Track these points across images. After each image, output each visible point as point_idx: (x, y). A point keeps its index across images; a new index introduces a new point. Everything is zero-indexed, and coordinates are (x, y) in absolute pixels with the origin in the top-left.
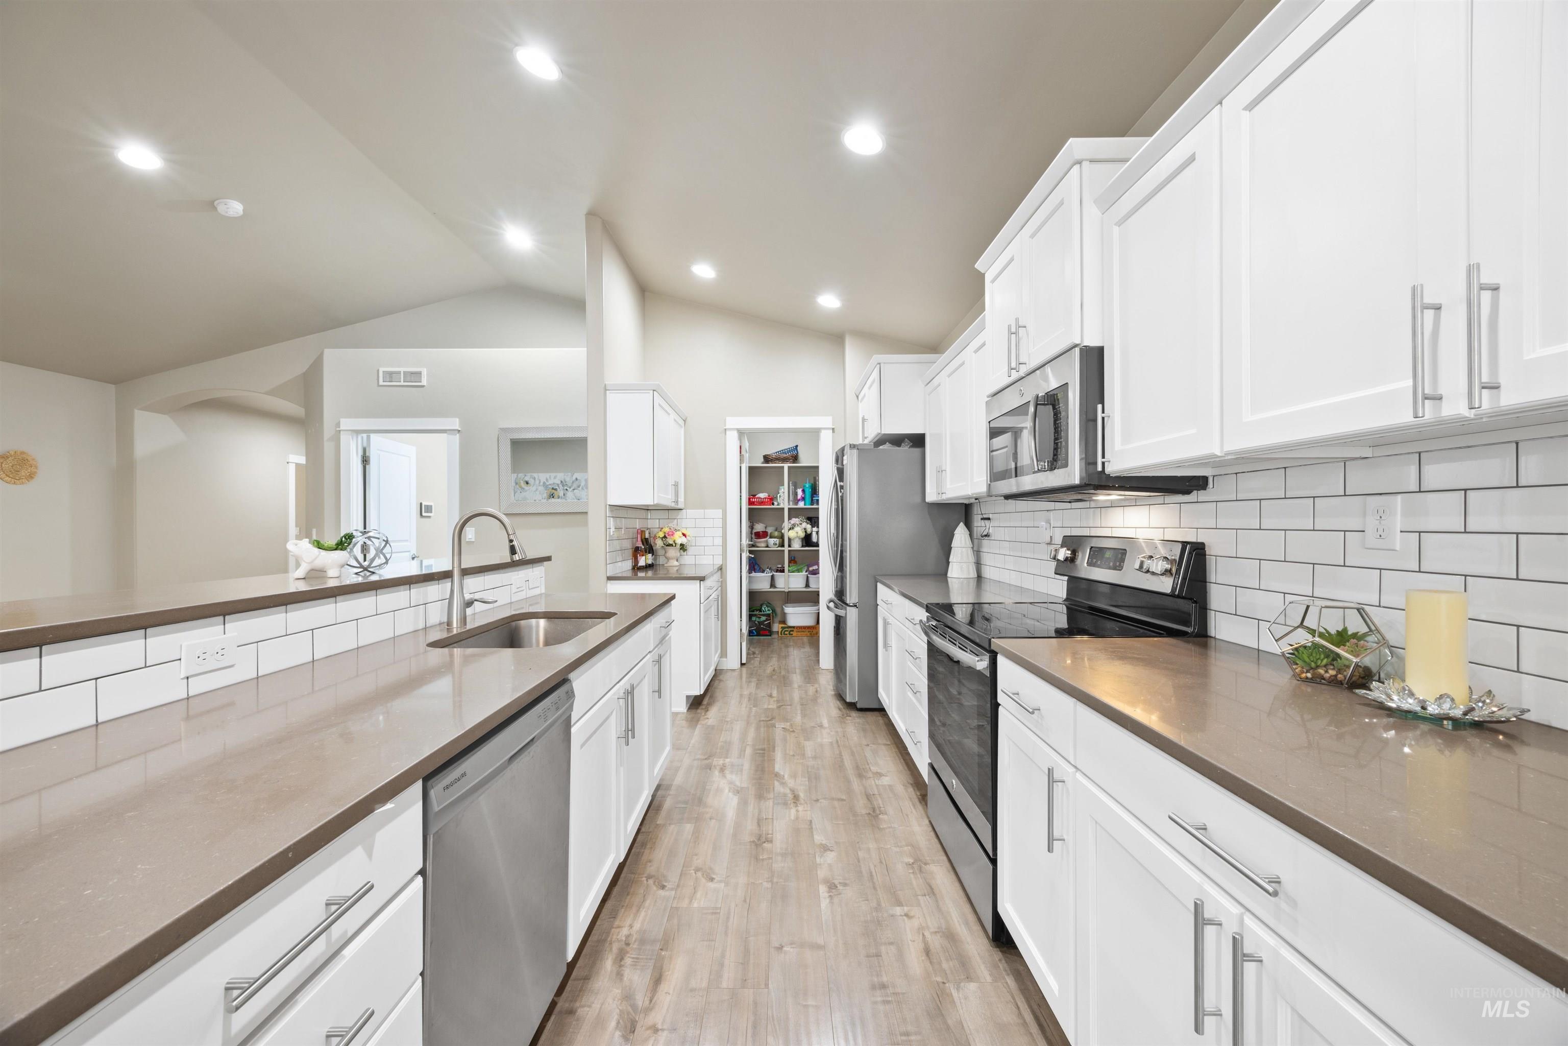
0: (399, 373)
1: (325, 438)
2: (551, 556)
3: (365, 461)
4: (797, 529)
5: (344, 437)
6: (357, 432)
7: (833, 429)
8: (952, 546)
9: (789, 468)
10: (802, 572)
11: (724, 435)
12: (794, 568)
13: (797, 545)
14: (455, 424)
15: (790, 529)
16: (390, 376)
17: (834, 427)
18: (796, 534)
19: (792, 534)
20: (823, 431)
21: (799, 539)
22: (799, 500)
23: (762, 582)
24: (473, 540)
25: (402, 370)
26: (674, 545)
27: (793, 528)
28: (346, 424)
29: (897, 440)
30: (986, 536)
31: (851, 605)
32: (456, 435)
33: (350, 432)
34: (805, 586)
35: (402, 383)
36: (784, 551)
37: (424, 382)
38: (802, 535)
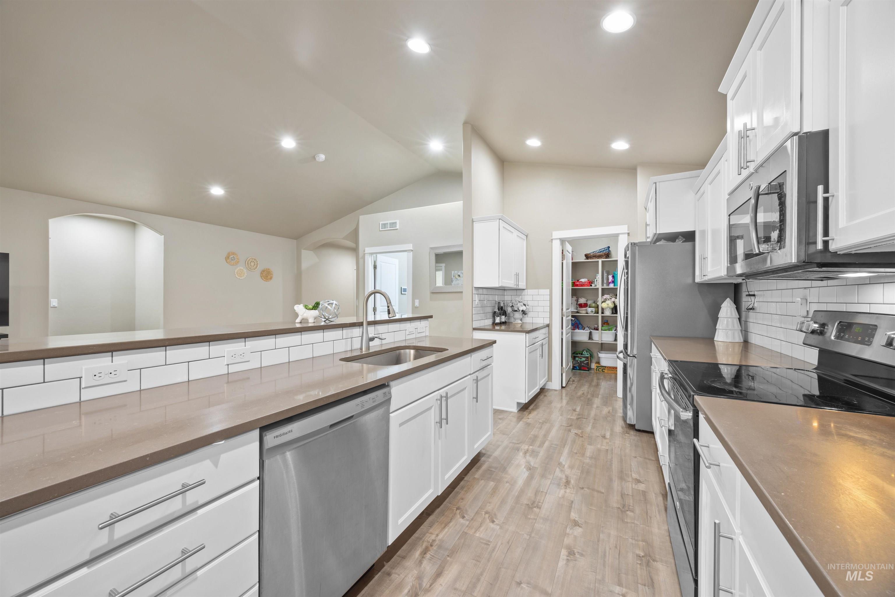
0: (387, 224)
1: (360, 258)
2: (432, 316)
3: (375, 267)
4: (608, 302)
5: (366, 257)
6: (372, 254)
7: (628, 234)
8: (718, 316)
9: (602, 261)
10: (612, 331)
11: (551, 243)
12: (605, 327)
13: (608, 313)
14: (410, 247)
15: (603, 302)
16: (384, 225)
17: (629, 232)
18: (607, 305)
19: (604, 305)
20: (620, 236)
21: (610, 308)
22: (610, 283)
23: (582, 336)
24: (418, 306)
25: (389, 222)
26: (518, 311)
27: (605, 301)
28: (368, 250)
29: (672, 237)
30: (751, 309)
31: (631, 355)
32: (411, 252)
33: (368, 254)
34: (614, 340)
35: (389, 229)
36: (598, 316)
37: (398, 227)
38: (612, 306)
